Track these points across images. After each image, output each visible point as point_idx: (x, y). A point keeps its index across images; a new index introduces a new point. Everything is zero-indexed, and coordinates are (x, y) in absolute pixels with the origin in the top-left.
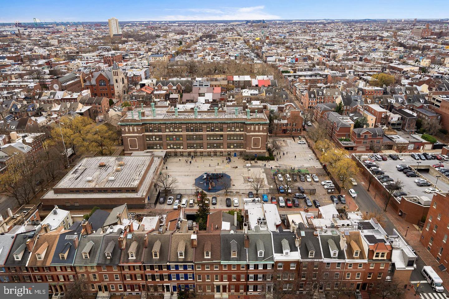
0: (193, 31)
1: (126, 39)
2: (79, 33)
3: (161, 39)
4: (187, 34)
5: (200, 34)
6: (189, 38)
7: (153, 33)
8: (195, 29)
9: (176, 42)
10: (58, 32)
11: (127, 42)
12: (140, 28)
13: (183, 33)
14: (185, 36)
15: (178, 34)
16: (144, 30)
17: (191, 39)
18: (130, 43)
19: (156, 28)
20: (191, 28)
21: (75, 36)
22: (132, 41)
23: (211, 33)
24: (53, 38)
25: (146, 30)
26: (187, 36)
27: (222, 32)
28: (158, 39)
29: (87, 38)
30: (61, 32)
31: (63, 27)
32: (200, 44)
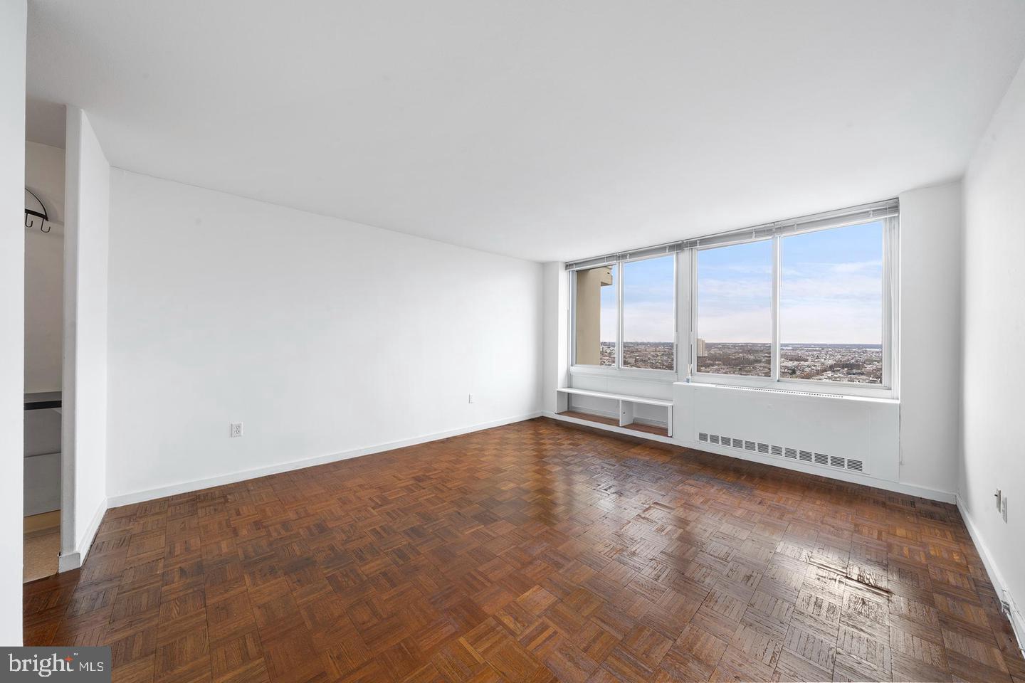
0: (818, 358)
1: (711, 362)
2: (658, 353)
3: (762, 364)
4: (806, 360)
5: (831, 362)
6: (808, 366)
7: (752, 357)
8: (823, 355)
9: (786, 370)
10: (637, 351)
11: (713, 365)
12: (733, 351)
13: (799, 359)
14: (802, 363)
15: (791, 360)
16: (739, 353)
17: (813, 367)
18: (716, 367)
19: (757, 352)
20: (815, 353)
21: (654, 356)
22: (719, 365)
23: (853, 361)
24: (630, 357)
25: (741, 353)
26: (806, 364)
27: (876, 361)
28: (757, 365)
29: (665, 358)
30: (640, 351)
31: (643, 347)
32: (830, 375)
